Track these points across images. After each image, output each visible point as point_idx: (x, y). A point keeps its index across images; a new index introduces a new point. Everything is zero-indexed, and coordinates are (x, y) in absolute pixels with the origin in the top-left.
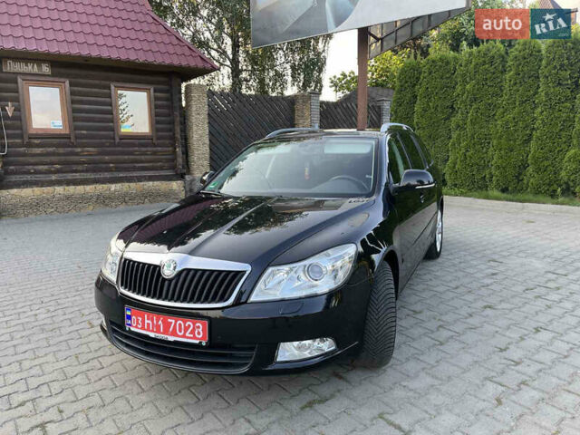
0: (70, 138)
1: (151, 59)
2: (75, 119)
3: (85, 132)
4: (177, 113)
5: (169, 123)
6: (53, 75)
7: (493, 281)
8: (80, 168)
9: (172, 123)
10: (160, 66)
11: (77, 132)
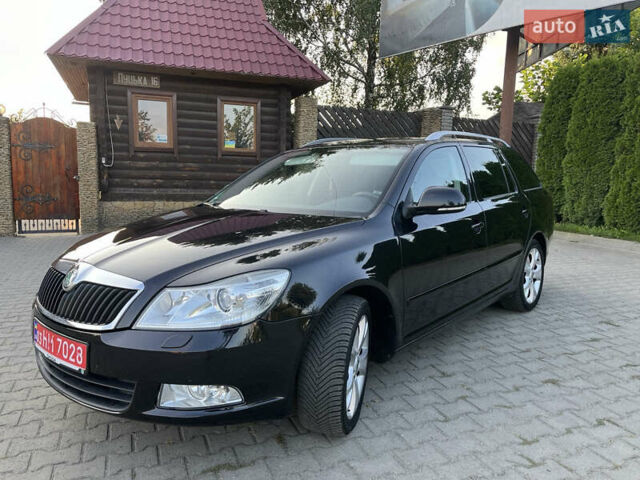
0: (173, 153)
1: (256, 71)
2: (179, 134)
3: (188, 147)
4: (284, 129)
5: (276, 140)
6: (162, 88)
7: (586, 348)
8: (180, 183)
9: (277, 139)
10: (265, 77)
11: (182, 147)
